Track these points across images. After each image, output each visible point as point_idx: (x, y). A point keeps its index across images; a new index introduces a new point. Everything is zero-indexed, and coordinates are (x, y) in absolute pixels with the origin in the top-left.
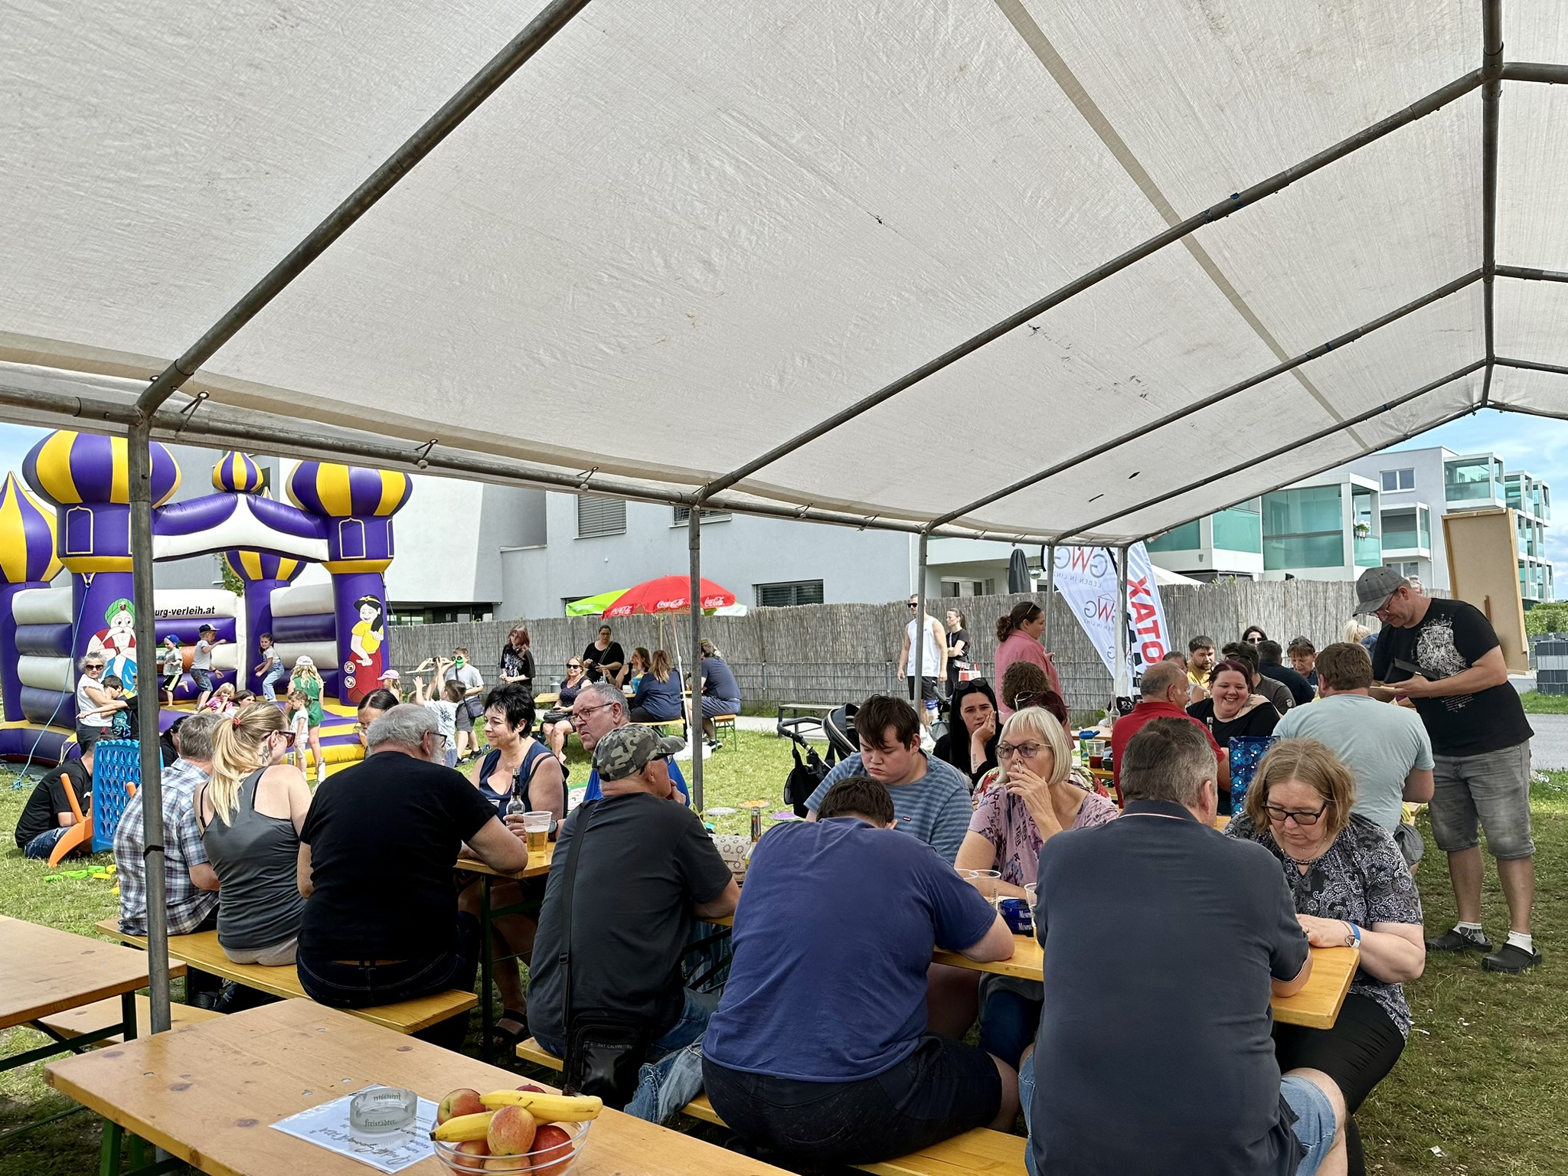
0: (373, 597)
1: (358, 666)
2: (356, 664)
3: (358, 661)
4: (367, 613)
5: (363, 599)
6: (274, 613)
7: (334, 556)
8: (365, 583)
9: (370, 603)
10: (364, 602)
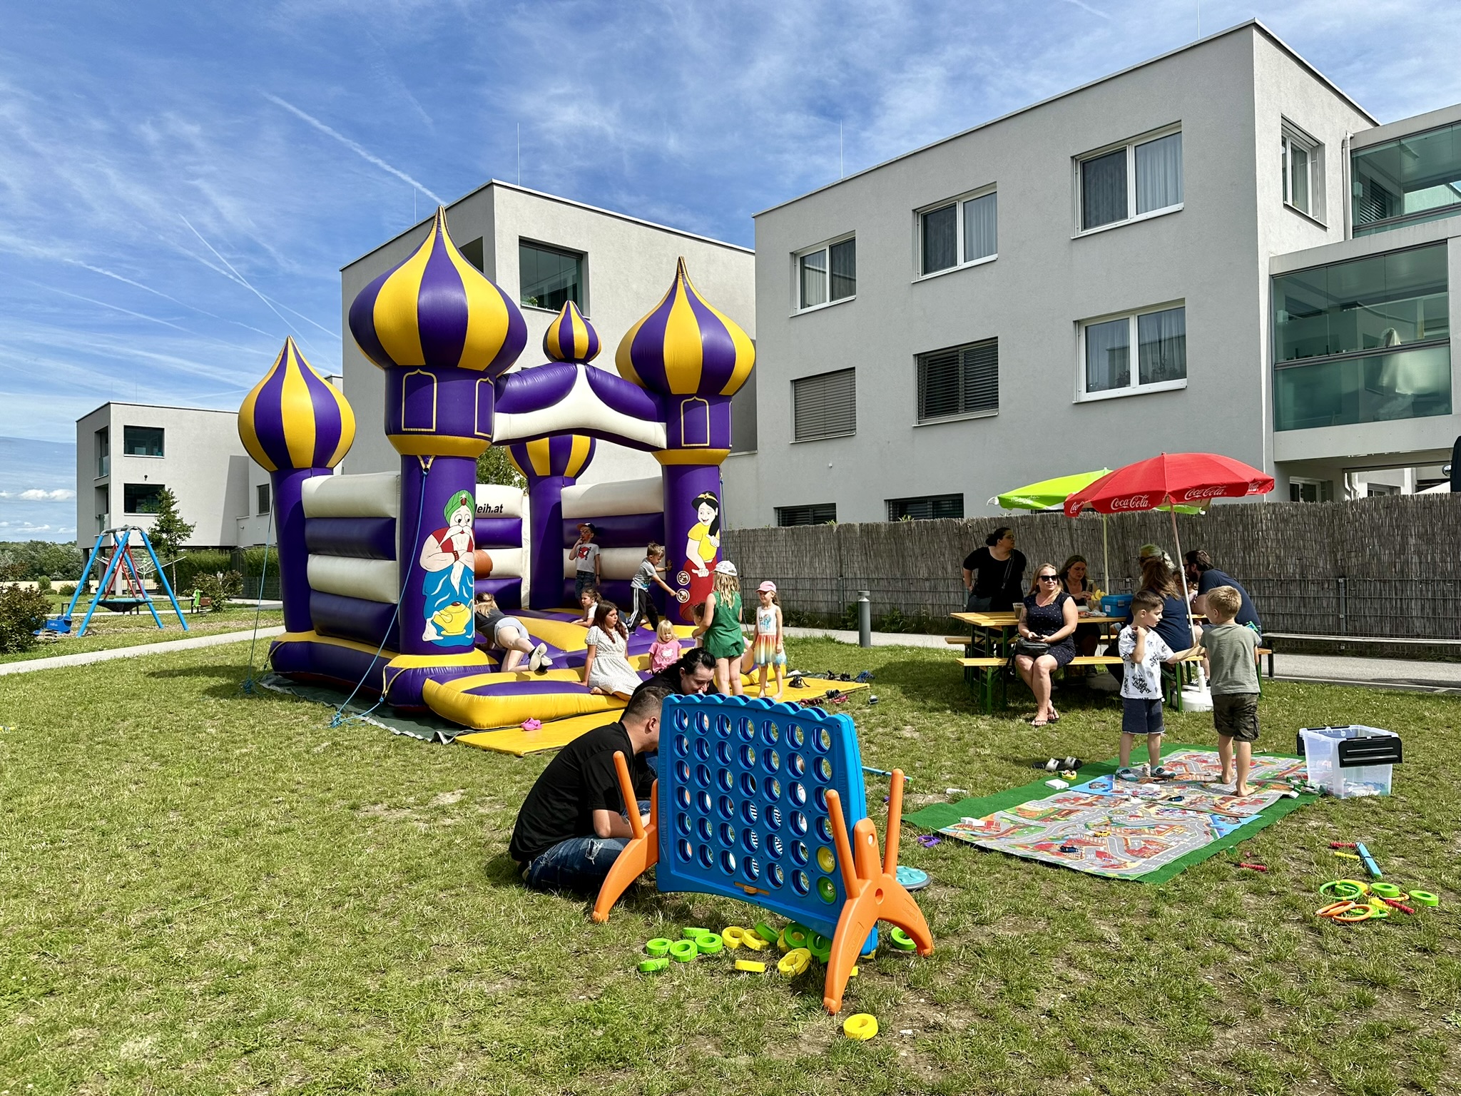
0: (711, 494)
1: (694, 576)
2: (691, 574)
3: (694, 571)
4: (706, 513)
5: (702, 496)
6: (564, 515)
7: (673, 443)
8: (700, 476)
9: (709, 502)
10: (702, 500)
